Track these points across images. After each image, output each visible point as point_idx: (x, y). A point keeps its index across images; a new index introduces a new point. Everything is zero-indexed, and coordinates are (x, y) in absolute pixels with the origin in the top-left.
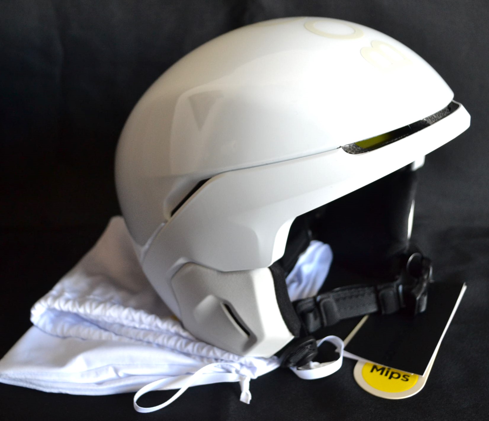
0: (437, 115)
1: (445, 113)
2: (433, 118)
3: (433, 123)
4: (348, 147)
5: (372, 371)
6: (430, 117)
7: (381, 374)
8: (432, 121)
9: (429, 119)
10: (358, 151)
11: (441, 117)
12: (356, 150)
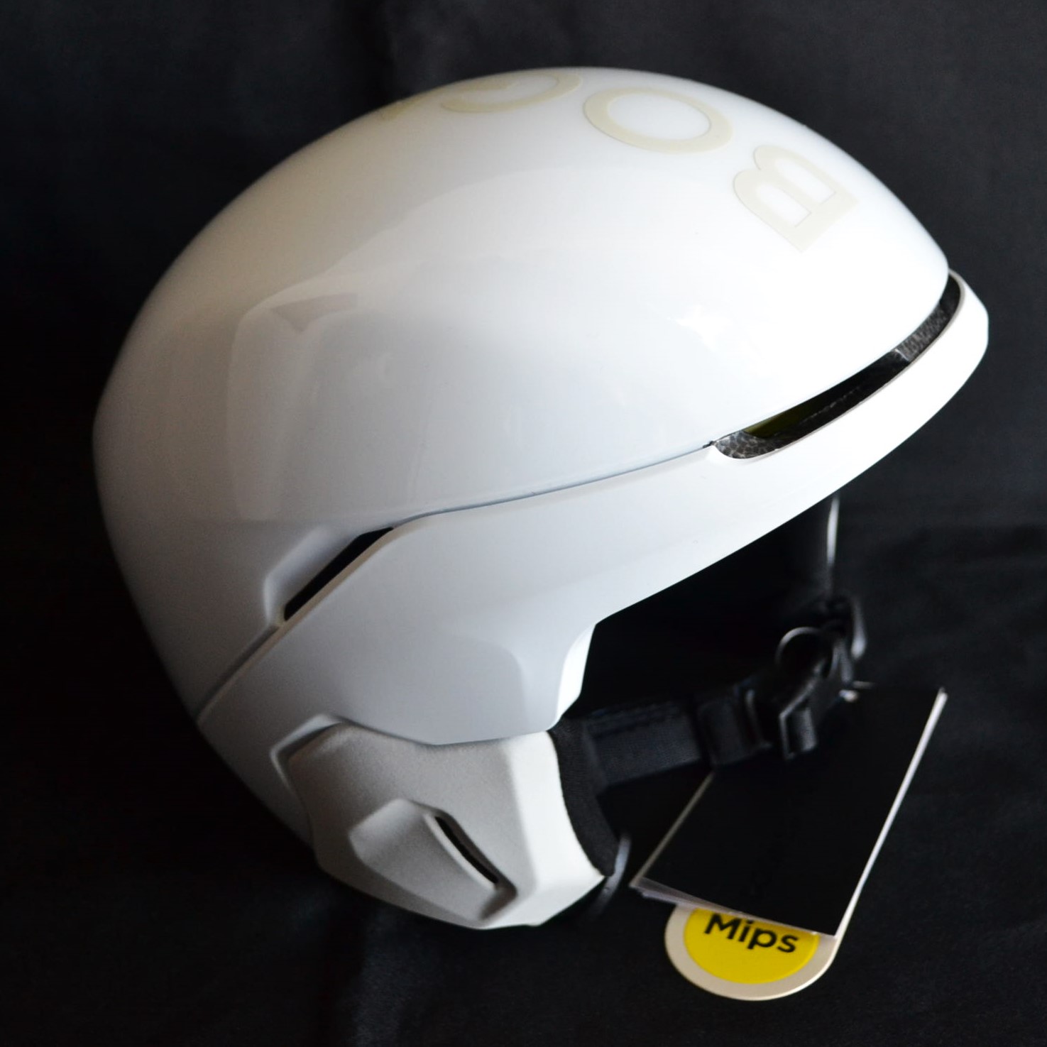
0: (921, 333)
1: (936, 324)
2: (913, 343)
3: (916, 357)
4: (729, 441)
5: (708, 931)
6: (907, 341)
7: (731, 936)
8: (912, 352)
9: (906, 349)
10: (752, 447)
11: (929, 336)
12: (748, 446)
